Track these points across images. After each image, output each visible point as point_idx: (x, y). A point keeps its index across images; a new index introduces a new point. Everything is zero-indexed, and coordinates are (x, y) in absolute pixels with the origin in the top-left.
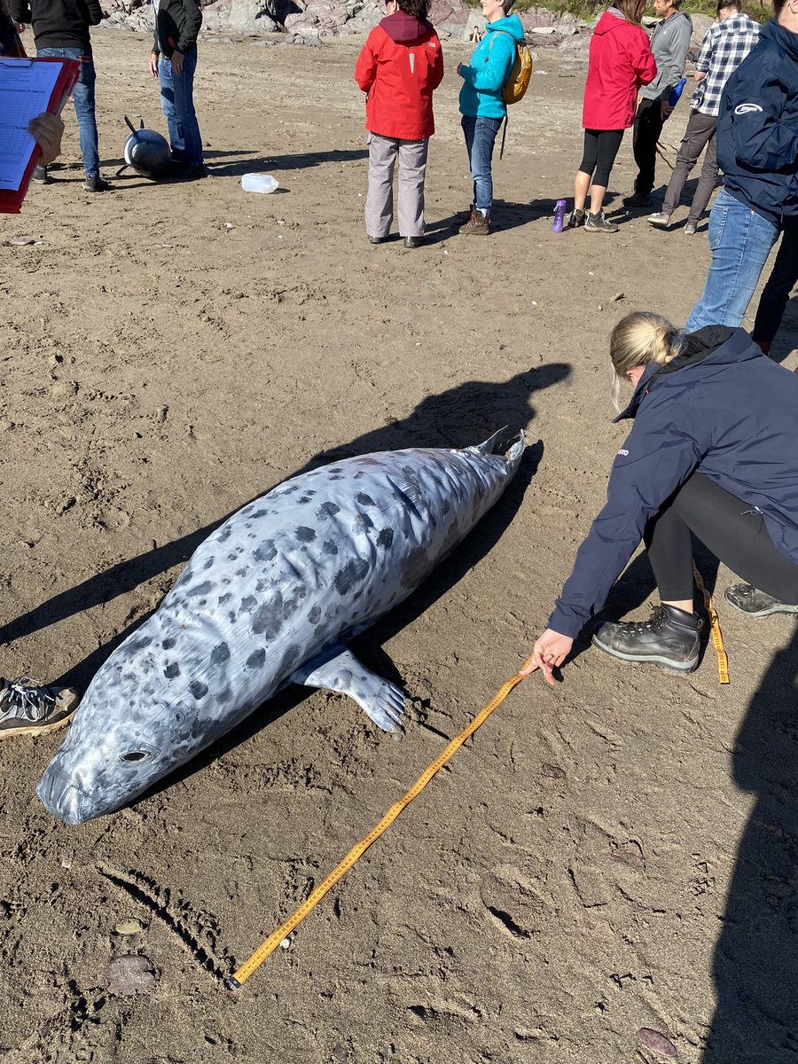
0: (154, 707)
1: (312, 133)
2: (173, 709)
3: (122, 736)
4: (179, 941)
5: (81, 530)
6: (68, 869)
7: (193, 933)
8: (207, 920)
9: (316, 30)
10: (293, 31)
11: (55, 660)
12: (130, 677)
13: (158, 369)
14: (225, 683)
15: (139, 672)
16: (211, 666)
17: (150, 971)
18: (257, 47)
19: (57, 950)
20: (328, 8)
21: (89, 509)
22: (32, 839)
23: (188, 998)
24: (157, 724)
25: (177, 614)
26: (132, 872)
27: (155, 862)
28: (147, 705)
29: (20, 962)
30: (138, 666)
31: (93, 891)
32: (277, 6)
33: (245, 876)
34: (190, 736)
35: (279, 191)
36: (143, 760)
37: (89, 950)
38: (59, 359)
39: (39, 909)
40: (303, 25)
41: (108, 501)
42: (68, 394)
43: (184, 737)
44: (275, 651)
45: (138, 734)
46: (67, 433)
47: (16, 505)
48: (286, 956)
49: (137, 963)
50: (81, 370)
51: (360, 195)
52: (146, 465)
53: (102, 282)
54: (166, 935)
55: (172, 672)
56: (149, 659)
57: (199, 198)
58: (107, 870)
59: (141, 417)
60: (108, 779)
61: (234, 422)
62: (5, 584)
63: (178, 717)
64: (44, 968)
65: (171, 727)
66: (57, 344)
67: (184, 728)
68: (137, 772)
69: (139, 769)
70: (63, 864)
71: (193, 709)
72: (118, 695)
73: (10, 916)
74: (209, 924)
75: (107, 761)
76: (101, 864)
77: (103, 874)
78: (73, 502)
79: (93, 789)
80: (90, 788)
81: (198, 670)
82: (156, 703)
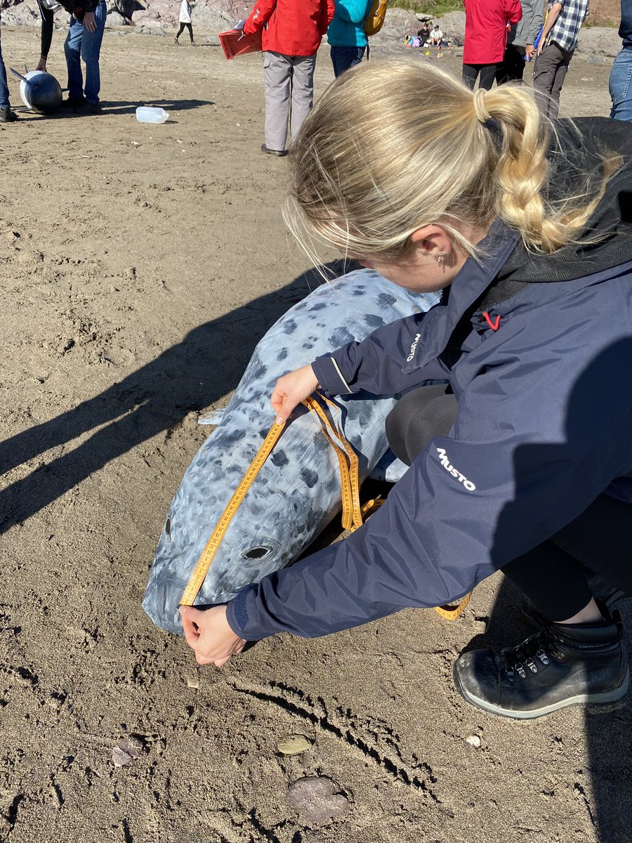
0: (272, 497)
1: (179, 87)
2: (290, 499)
3: (241, 531)
4: (358, 754)
5: (88, 366)
6: (196, 690)
7: (370, 742)
8: (379, 726)
9: (158, 23)
10: (139, 24)
11: (103, 481)
12: (235, 469)
13: (114, 241)
14: (331, 471)
15: (243, 463)
16: (317, 452)
17: (339, 793)
18: (112, 36)
19: (220, 782)
20: (167, 6)
21: (89, 349)
22: (144, 661)
23: (397, 818)
24: (277, 514)
25: (263, 406)
26: (272, 684)
27: (293, 670)
28: (264, 495)
29: (179, 803)
30: (240, 458)
31: (237, 710)
32: (125, 4)
33: (397, 674)
34: (306, 529)
35: (168, 122)
36: (265, 556)
37: (257, 779)
38: (17, 235)
39: (179, 738)
40: (148, 19)
41: (107, 341)
42: (35, 261)
43: (300, 530)
44: (369, 438)
45: (257, 528)
46: (46, 289)
47: (13, 349)
48: (483, 755)
49: (321, 785)
50: (41, 243)
51: (238, 125)
52: (133, 312)
53: (37, 181)
54: (340, 748)
55: (280, 460)
56: (250, 450)
57: (102, 126)
58: (240, 685)
59: (113, 276)
60: (231, 582)
61: (201, 277)
62: (26, 415)
63: (295, 506)
64: (212, 807)
65: (289, 518)
66: (10, 225)
67: (301, 520)
68: (258, 571)
69: (261, 568)
70: (190, 685)
71: (308, 498)
72: (226, 489)
73: (148, 750)
74: (383, 731)
75: (229, 560)
76: (232, 679)
77: (239, 690)
78: (72, 344)
79: (216, 595)
80: (213, 593)
81: (306, 457)
82: (272, 492)
